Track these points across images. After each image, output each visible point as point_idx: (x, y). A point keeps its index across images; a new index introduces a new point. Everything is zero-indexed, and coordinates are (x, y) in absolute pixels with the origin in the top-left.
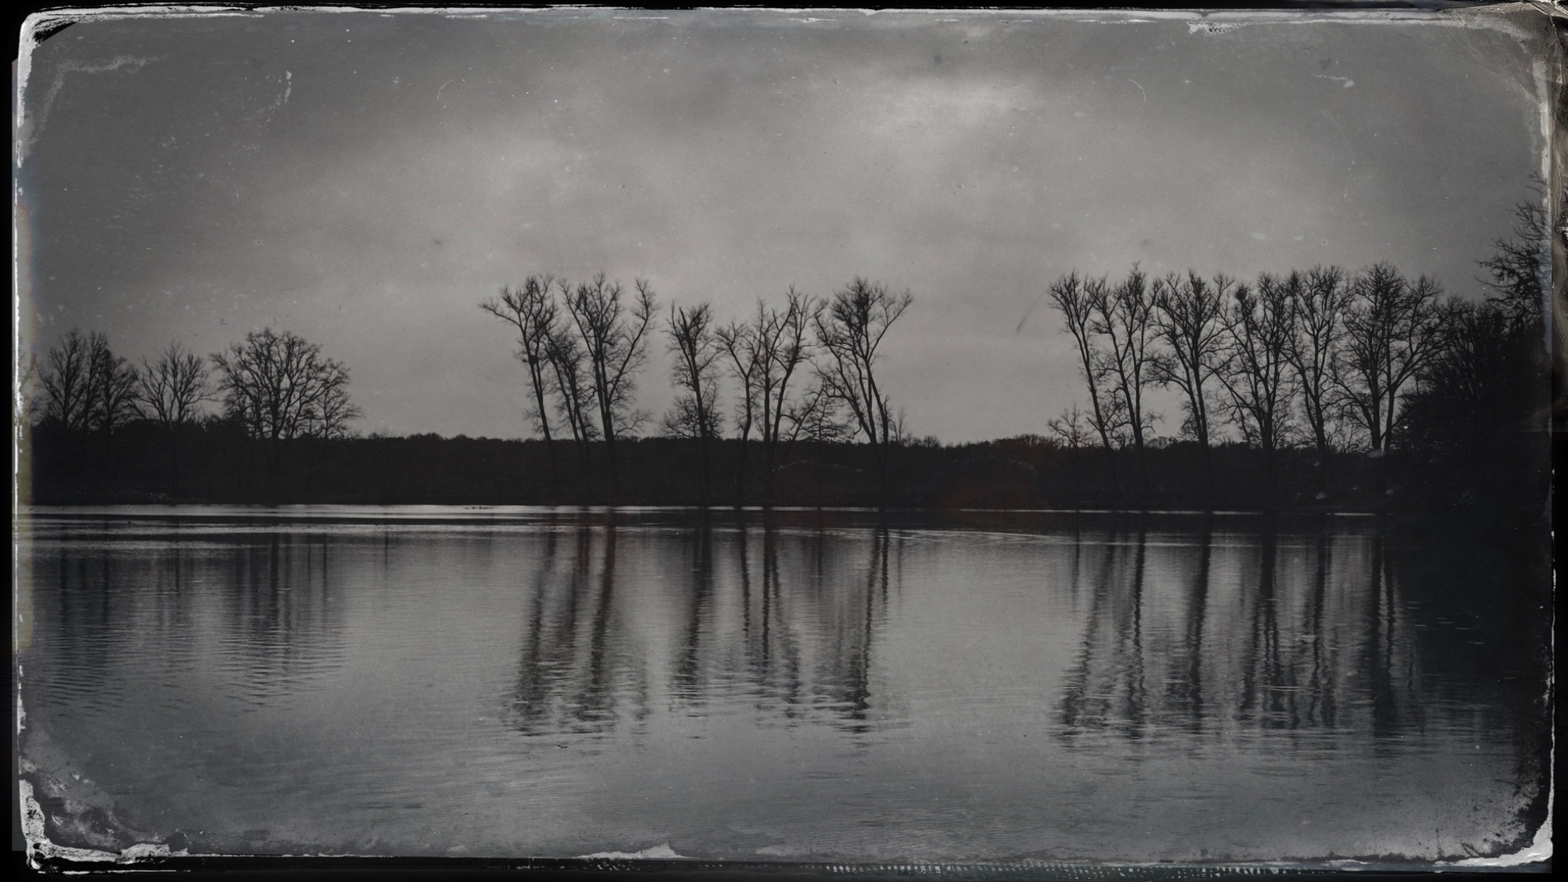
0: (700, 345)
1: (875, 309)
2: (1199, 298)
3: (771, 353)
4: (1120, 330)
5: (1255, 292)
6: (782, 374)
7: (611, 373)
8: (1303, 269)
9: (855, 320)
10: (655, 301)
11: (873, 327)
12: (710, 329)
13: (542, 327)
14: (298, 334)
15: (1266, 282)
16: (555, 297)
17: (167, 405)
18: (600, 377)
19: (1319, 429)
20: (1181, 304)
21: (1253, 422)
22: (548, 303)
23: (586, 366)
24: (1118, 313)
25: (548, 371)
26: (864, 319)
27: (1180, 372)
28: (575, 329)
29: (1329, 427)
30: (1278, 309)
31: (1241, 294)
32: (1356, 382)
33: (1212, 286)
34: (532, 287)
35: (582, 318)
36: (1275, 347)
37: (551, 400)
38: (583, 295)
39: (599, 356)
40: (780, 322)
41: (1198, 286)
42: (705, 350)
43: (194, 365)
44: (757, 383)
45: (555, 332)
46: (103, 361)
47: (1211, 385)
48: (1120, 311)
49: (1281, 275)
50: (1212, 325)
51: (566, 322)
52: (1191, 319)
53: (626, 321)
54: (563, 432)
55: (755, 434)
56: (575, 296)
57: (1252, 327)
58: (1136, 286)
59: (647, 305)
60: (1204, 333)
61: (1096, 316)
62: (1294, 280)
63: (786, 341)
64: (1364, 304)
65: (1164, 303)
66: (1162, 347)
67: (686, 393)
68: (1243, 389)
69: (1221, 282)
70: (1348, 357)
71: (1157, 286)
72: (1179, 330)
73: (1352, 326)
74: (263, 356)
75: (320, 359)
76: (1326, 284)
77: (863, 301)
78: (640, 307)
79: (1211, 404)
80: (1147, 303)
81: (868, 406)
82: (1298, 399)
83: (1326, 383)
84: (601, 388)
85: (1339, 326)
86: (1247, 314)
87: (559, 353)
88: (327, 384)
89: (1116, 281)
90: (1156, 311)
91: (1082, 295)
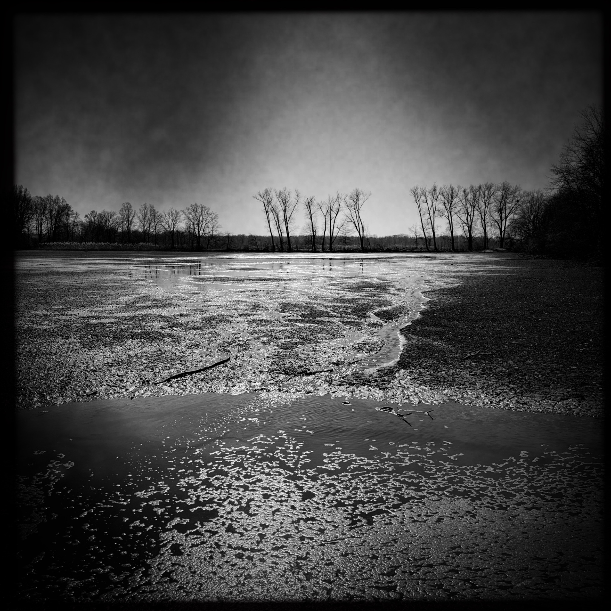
0: (312, 208)
1: (361, 197)
2: (452, 192)
3: (331, 210)
4: (430, 202)
5: (468, 190)
6: (335, 215)
7: (288, 216)
8: (483, 184)
9: (355, 200)
10: (300, 195)
11: (360, 202)
12: (315, 203)
13: (269, 202)
14: (204, 204)
15: (472, 187)
16: (273, 195)
17: (170, 224)
18: (285, 216)
19: (484, 229)
20: (447, 194)
21: (466, 228)
22: (271, 196)
23: (281, 214)
24: (429, 197)
25: (271, 215)
26: (358, 200)
27: (446, 214)
28: (278, 203)
29: (488, 229)
30: (475, 196)
31: (464, 191)
32: (496, 216)
33: (456, 189)
34: (266, 192)
35: (281, 200)
36: (473, 206)
37: (273, 223)
38: (280, 194)
39: (285, 210)
40: (334, 201)
41: (452, 190)
42: (313, 209)
43: (177, 213)
45: (273, 204)
46: (153, 212)
47: (455, 217)
48: (430, 196)
49: (476, 185)
50: (456, 200)
51: (276, 202)
52: (450, 198)
53: (292, 200)
54: (276, 233)
55: (327, 234)
56: (278, 194)
57: (467, 201)
58: (435, 190)
59: (298, 196)
60: (453, 203)
61: (423, 198)
62: (480, 188)
63: (336, 206)
64: (499, 194)
65: (442, 194)
66: (441, 207)
67: (308, 221)
68: (464, 218)
69: (459, 188)
70: (494, 209)
71: (441, 189)
72: (446, 202)
73: (496, 200)
75: (210, 212)
76: (489, 188)
77: (357, 195)
78: (296, 197)
80: (438, 194)
81: (358, 224)
82: (479, 221)
83: (487, 217)
84: (285, 220)
85: (492, 200)
86: (466, 197)
87: (273, 210)
88: (212, 219)
89: (429, 188)
90: (440, 196)
91: (419, 192)
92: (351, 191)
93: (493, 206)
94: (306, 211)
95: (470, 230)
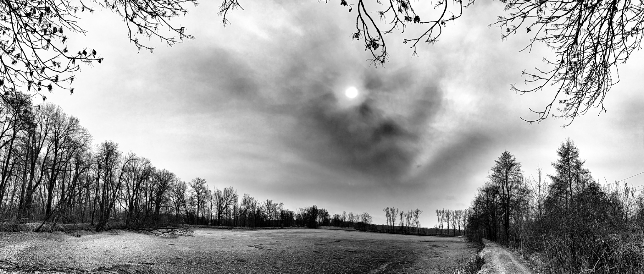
1: (419, 212)
3: (409, 217)
4: (442, 216)
5: (454, 212)
7: (394, 218)
8: (459, 210)
10: (399, 210)
11: (419, 214)
12: (404, 214)
13: (388, 213)
14: (368, 213)
16: (389, 210)
17: (357, 219)
18: (393, 218)
19: (459, 228)
21: (453, 227)
23: (392, 217)
25: (388, 217)
26: (418, 213)
27: (447, 221)
29: (460, 227)
30: (456, 214)
31: (453, 212)
32: (463, 222)
33: (450, 211)
35: (392, 212)
36: (456, 218)
37: (389, 221)
38: (392, 209)
39: (393, 216)
40: (410, 213)
41: (449, 211)
42: (403, 216)
43: (359, 216)
44: (408, 220)
47: (450, 222)
48: (442, 214)
49: (457, 210)
50: (450, 216)
51: (390, 212)
52: (448, 215)
53: (396, 212)
54: (389, 225)
55: (407, 226)
57: (454, 216)
58: (443, 211)
61: (440, 214)
62: (458, 211)
63: (410, 215)
64: (464, 214)
65: (446, 213)
66: (445, 218)
67: (401, 221)
68: (453, 223)
69: (451, 211)
70: (462, 220)
71: (445, 211)
74: (365, 215)
75: (369, 216)
76: (461, 211)
77: (418, 211)
79: (449, 224)
81: (417, 223)
82: (458, 224)
83: (460, 222)
84: (393, 220)
85: (462, 216)
86: (453, 214)
87: (389, 215)
88: (370, 218)
89: (442, 210)
90: (445, 214)
91: (439, 212)
92: (415, 210)
93: (462, 218)
94: (400, 217)
95: (455, 227)
